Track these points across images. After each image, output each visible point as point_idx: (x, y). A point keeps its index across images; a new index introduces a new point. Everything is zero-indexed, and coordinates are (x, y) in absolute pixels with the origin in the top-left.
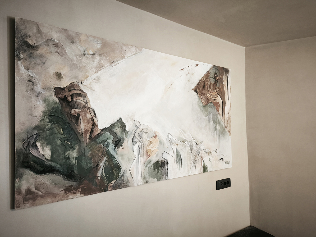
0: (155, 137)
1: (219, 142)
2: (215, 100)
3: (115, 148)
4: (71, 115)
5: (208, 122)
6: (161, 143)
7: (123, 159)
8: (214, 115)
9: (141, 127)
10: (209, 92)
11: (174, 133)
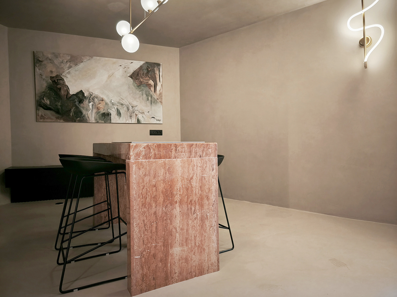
0: (103, 100)
1: (151, 107)
2: (147, 82)
3: (79, 104)
4: (57, 88)
5: (141, 95)
6: (106, 104)
7: (83, 109)
8: (146, 91)
9: (94, 95)
10: (142, 78)
11: (115, 100)
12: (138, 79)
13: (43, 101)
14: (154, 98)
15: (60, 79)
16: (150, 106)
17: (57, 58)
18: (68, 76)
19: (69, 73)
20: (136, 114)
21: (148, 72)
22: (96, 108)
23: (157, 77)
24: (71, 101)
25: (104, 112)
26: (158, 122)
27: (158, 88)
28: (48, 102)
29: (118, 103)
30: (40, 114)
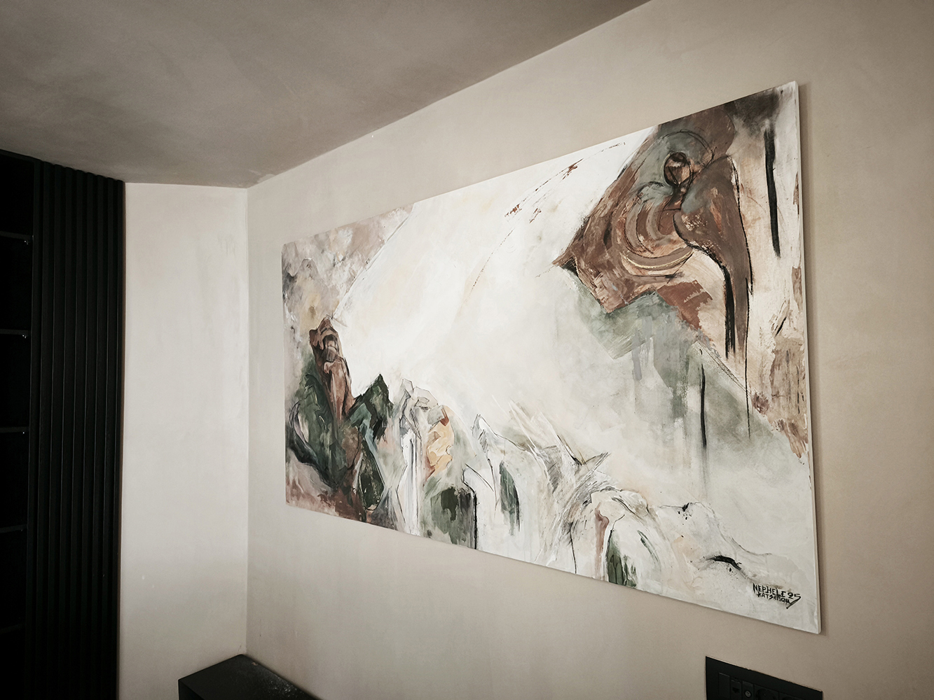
0: (446, 421)
1: (705, 471)
2: (671, 277)
3: (374, 438)
4: (324, 372)
5: (630, 376)
6: (458, 439)
7: (386, 463)
8: (664, 347)
9: (415, 396)
10: (632, 250)
12: (609, 267)
13: (297, 428)
14: (731, 400)
15: (330, 338)
16: (696, 462)
17: (323, 252)
18: (348, 318)
19: (349, 304)
20: (599, 518)
22: (424, 460)
23: (748, 217)
24: (353, 425)
25: (450, 483)
26: (772, 612)
27: (763, 306)
28: (305, 431)
29: (509, 433)
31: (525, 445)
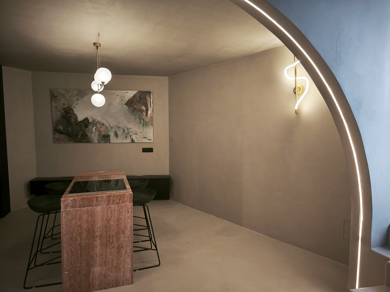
0: (103, 125)
2: (140, 108)
3: (85, 128)
4: (68, 116)
5: (135, 119)
6: (106, 127)
7: (88, 132)
8: (139, 116)
9: (96, 121)
10: (135, 105)
11: (113, 123)
12: (132, 106)
13: (58, 127)
14: (146, 122)
15: (71, 110)
16: (142, 128)
17: (68, 93)
18: (77, 107)
19: (77, 104)
20: (130, 135)
21: (140, 100)
22: (98, 131)
23: (148, 103)
24: (79, 126)
25: (104, 134)
26: (149, 141)
27: (149, 112)
28: (62, 128)
29: (116, 126)
30: (56, 137)
31: (119, 128)
